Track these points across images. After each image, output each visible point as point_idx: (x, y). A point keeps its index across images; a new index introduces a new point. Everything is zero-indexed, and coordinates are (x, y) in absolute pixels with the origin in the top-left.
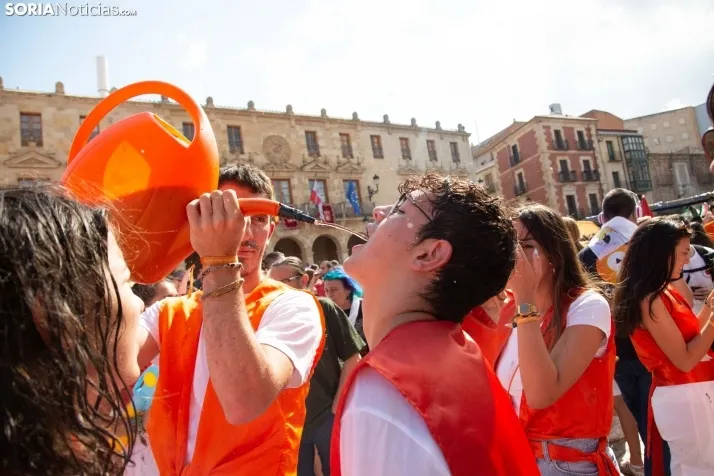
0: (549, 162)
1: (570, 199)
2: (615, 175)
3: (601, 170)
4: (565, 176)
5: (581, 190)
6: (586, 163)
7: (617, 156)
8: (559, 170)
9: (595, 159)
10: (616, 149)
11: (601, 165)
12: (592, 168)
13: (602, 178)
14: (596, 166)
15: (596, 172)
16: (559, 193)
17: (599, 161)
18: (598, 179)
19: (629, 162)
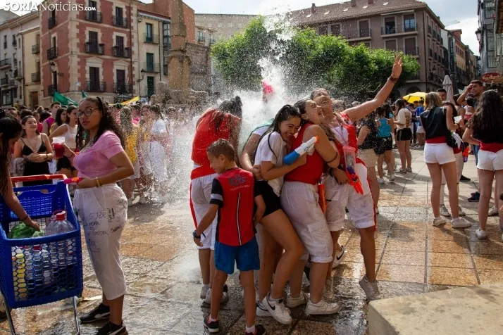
0: (77, 31)
1: (94, 71)
2: (150, 56)
3: (134, 49)
4: (92, 47)
5: (109, 65)
6: (120, 39)
7: (155, 40)
8: (87, 40)
9: (130, 36)
10: (156, 32)
11: (136, 44)
12: (125, 45)
13: (134, 57)
14: (130, 44)
15: (129, 49)
16: (82, 62)
17: (134, 40)
18: (130, 56)
19: (166, 47)
